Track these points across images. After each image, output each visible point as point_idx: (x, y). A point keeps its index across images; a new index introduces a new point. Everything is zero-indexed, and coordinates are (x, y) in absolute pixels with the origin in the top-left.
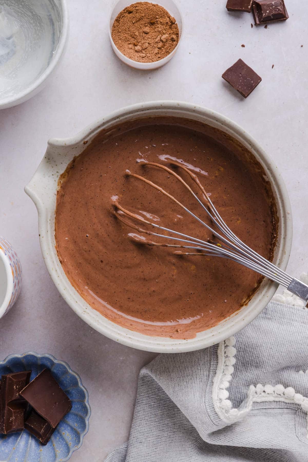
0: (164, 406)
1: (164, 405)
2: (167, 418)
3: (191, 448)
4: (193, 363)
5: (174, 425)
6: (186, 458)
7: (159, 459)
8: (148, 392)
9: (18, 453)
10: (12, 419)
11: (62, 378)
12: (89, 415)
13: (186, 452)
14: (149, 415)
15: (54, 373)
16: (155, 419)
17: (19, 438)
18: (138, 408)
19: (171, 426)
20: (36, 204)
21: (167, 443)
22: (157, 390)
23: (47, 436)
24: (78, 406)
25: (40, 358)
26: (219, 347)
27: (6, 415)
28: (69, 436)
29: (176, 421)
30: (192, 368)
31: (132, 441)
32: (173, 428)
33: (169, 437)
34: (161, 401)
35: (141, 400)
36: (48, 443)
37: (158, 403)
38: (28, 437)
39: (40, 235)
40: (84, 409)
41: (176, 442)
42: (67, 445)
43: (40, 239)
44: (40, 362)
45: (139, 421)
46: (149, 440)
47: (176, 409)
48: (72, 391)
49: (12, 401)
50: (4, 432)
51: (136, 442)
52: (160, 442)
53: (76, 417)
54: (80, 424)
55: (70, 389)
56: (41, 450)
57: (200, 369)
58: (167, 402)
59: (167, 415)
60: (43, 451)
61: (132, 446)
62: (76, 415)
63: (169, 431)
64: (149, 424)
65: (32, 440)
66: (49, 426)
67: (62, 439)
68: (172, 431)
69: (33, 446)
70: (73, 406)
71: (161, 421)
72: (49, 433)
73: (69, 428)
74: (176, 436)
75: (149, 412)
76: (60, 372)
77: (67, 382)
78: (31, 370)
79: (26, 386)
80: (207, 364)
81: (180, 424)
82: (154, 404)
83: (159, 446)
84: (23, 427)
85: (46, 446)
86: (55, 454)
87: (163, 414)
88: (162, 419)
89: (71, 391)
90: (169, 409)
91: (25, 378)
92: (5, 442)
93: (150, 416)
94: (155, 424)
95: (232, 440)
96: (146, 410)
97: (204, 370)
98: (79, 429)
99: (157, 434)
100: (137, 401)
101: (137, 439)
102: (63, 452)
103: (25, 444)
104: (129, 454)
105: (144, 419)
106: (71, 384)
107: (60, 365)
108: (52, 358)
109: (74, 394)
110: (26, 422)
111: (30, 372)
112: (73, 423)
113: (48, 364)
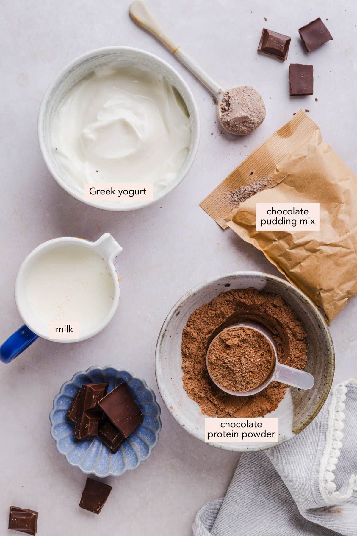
0: (263, 474)
1: (264, 472)
2: (264, 485)
3: (283, 518)
4: (301, 441)
5: (269, 492)
6: (277, 526)
7: (250, 520)
8: (252, 457)
9: (90, 458)
10: (88, 426)
11: (138, 393)
12: (160, 430)
13: (278, 520)
14: (248, 479)
15: (130, 387)
16: (253, 484)
17: (91, 445)
18: (239, 470)
19: (266, 493)
21: (260, 507)
22: (260, 457)
23: (118, 445)
24: (150, 420)
25: (119, 372)
26: (328, 430)
27: (82, 421)
28: (138, 447)
29: (271, 489)
30: (300, 444)
31: (228, 499)
32: (267, 495)
33: (263, 503)
34: (261, 468)
35: (244, 464)
36: (118, 452)
37: (258, 470)
38: (99, 444)
40: (155, 424)
41: (269, 509)
42: (135, 455)
44: (118, 376)
45: (239, 482)
46: (244, 501)
47: (273, 479)
48: (145, 406)
49: (89, 409)
50: (79, 437)
51: (232, 500)
52: (253, 506)
54: (149, 438)
55: (143, 403)
56: (111, 458)
57: (307, 446)
58: (266, 470)
59: (264, 482)
60: (113, 458)
61: (227, 503)
62: (147, 429)
63: (263, 497)
64: (247, 487)
65: (103, 446)
66: (121, 436)
67: (131, 450)
68: (266, 497)
69: (104, 453)
70: (145, 420)
71: (258, 487)
72: (120, 442)
73: (138, 440)
74: (269, 503)
75: (249, 476)
76: (136, 387)
77: (142, 397)
78: (109, 383)
79: (104, 397)
80: (315, 443)
81: (275, 493)
82: (255, 470)
83: (252, 509)
84: (97, 435)
85: (116, 454)
86: (124, 462)
87: (260, 481)
88: (259, 485)
90: (267, 477)
91: (103, 389)
92: (78, 447)
93: (250, 479)
94: (252, 488)
95: (325, 522)
96: (247, 473)
97: (312, 449)
98: (148, 441)
99: (252, 498)
100: (240, 464)
101: (234, 499)
102: (132, 461)
103: (96, 450)
104: (223, 510)
105: (244, 482)
106: (145, 399)
107: (137, 380)
108: (131, 374)
109: (147, 409)
110: (100, 430)
111: (108, 384)
112: (143, 435)
113: (126, 378)
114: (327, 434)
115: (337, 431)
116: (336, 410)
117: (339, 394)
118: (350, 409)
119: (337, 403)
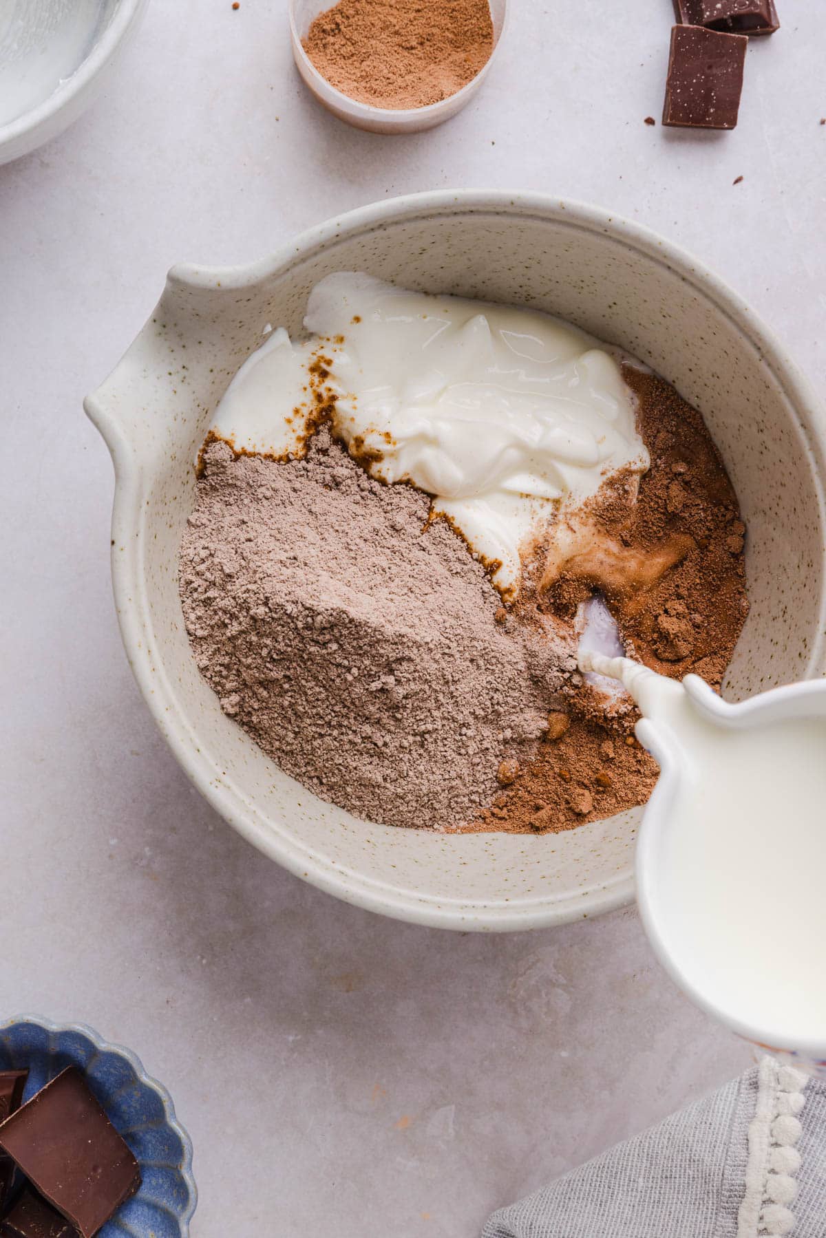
11: (119, 1095)
12: (192, 1208)
15: (95, 1078)
20: (112, 451)
24: (161, 1181)
25: (55, 1034)
39: (113, 543)
40: (178, 1192)
43: (112, 553)
44: (54, 1047)
48: (144, 1136)
53: (152, 1212)
54: (163, 1235)
55: (137, 1129)
62: (154, 1207)
70: (146, 1180)
76: (111, 1079)
77: (135, 1107)
78: (27, 1069)
79: (10, 1115)
89: (141, 1134)
91: (8, 1091)
106: (142, 1114)
107: (114, 1058)
108: (92, 1037)
109: (150, 1145)
110: (7, 1219)
111: (25, 1072)
112: (144, 1228)
113: (80, 1052)
114: (743, 1213)
115: (772, 1206)
116: (773, 1140)
117: (780, 1087)
118: (814, 1128)
119: (777, 1117)
